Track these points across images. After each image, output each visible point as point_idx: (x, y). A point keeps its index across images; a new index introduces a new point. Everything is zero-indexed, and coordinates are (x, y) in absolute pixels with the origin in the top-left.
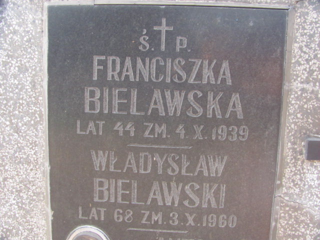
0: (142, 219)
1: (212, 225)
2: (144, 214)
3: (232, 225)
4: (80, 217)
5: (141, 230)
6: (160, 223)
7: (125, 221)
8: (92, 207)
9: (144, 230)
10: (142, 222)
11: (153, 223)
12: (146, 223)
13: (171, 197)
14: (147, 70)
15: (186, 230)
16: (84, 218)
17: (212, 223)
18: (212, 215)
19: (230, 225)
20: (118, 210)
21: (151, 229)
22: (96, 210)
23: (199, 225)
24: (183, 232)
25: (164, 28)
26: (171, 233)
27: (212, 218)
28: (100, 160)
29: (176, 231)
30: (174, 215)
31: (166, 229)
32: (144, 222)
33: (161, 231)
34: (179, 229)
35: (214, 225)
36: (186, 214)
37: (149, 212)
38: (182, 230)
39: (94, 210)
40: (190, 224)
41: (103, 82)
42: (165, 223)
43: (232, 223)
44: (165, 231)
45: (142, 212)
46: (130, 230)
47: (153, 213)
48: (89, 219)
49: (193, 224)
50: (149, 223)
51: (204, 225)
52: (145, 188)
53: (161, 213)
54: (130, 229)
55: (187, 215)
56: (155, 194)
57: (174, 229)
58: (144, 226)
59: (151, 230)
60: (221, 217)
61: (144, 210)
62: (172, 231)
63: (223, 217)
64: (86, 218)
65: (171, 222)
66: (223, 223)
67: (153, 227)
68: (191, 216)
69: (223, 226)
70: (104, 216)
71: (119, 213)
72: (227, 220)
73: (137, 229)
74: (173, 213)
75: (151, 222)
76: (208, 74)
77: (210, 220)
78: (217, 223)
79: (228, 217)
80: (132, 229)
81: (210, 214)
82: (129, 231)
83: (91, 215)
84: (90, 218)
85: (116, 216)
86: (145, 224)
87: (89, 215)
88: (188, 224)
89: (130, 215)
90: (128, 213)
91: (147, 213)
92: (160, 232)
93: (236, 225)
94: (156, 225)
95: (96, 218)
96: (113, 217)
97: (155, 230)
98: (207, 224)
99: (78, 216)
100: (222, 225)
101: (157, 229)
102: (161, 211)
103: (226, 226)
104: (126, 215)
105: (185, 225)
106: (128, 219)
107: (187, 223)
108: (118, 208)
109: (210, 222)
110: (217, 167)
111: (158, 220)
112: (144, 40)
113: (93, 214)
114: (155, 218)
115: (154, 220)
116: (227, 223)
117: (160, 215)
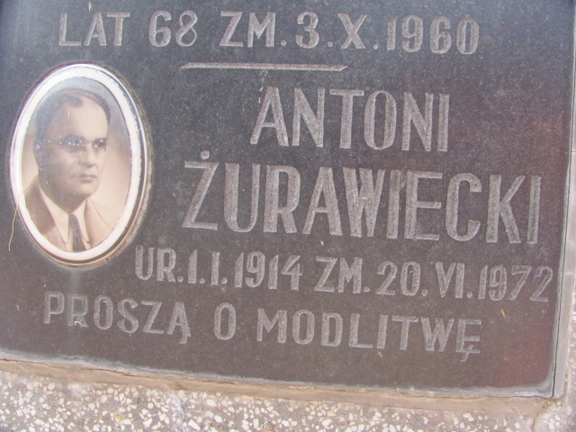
0: (222, 37)
1: (411, 46)
2: (229, 19)
3: (468, 48)
4: (63, 41)
5: (219, 66)
6: (270, 43)
7: (176, 45)
8: (93, 12)
9: (227, 66)
10: (221, 45)
11: (250, 45)
12: (233, 45)
15: (341, 62)
16: (72, 44)
17: (412, 40)
18: (410, 18)
19: (462, 49)
20: (161, 13)
21: (246, 62)
22: (105, 18)
23: (376, 47)
24: (332, 69)
26: (300, 72)
27: (412, 28)
29: (315, 68)
30: (307, 19)
31: (286, 62)
32: (226, 42)
33: (271, 67)
34: (321, 61)
35: (417, 49)
36: (339, 15)
37: (240, 14)
38: (331, 64)
39: (98, 21)
40: (352, 45)
42: (284, 44)
43: (468, 42)
44: (283, 67)
45: (224, 14)
46: (190, 70)
47: (253, 16)
48: (83, 47)
49: (359, 45)
50: (241, 45)
51: (391, 46)
53: (274, 15)
54: (190, 66)
55: (344, 18)
57: (308, 61)
58: (228, 55)
59: (246, 66)
60: (436, 24)
61: (228, 9)
62: (303, 68)
63: (442, 25)
64: (78, 44)
65: (299, 40)
66: (441, 42)
67: (250, 56)
68: (354, 20)
69: (442, 52)
70: (123, 34)
71: (161, 22)
72: (453, 32)
73: (209, 67)
74: (306, 14)
75: (246, 44)
77: (406, 32)
78: (426, 42)
79: (455, 25)
80: (196, 66)
81: (407, 15)
82: (185, 71)
83: (91, 35)
84: (88, 43)
85: (154, 32)
86: (231, 50)
87: (84, 36)
88: (345, 46)
89: (191, 26)
90: (187, 20)
91: (237, 17)
92: (270, 71)
93: (477, 50)
94: (258, 51)
95: (103, 42)
96: (147, 35)
97: (256, 67)
98: (399, 43)
99: (58, 39)
100: (440, 49)
101: (261, 62)
102: (272, 10)
103: (450, 51)
104: (179, 27)
105: (337, 48)
106: (185, 39)
107: (344, 40)
108: (160, 9)
109: (406, 39)
111: (264, 36)
113: (95, 32)
114: (256, 29)
115: (255, 35)
116: (454, 43)
117: (271, 21)
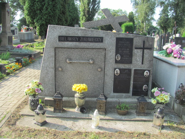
13: (125, 52)
14: (123, 42)
25: (125, 39)
28: (120, 49)
41: (120, 43)
52: (123, 51)
56: (124, 52)
76: (128, 43)
110: (128, 49)
112: (123, 40)
